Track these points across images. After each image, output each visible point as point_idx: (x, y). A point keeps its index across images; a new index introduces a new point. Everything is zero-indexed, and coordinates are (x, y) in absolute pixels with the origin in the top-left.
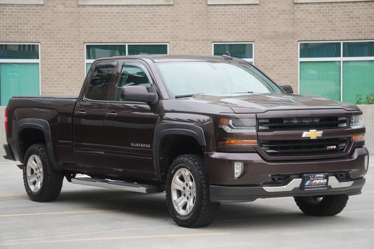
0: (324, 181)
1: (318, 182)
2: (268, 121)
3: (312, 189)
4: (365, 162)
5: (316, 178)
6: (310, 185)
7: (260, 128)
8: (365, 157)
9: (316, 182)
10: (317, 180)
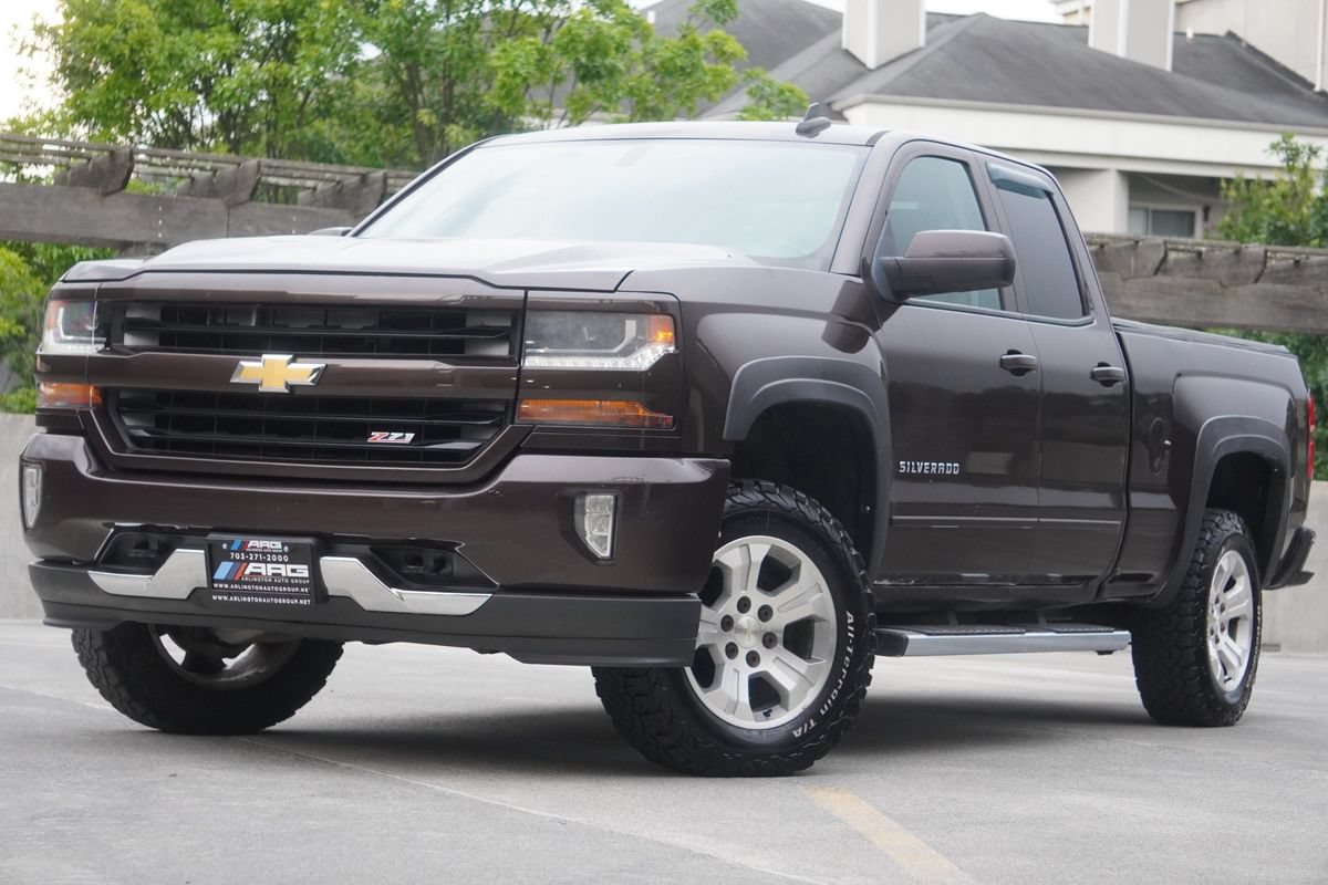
0: (294, 571)
1: (267, 570)
2: (155, 316)
3: (244, 599)
4: (577, 517)
5: (254, 553)
6: (234, 582)
7: (129, 340)
8: (590, 499)
9: (258, 570)
10: (263, 565)
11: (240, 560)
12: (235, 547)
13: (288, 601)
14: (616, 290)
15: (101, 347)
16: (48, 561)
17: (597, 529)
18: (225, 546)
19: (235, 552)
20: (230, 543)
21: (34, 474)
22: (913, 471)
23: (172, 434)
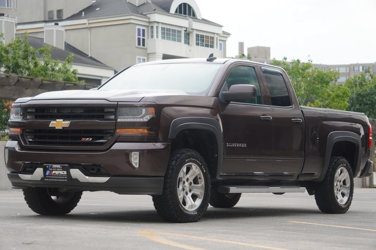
0: (63, 173)
1: (57, 172)
2: (34, 110)
3: (52, 180)
4: (130, 158)
5: (54, 168)
6: (50, 176)
7: (28, 117)
8: (133, 153)
9: (55, 173)
10: (56, 171)
11: (51, 170)
12: (50, 167)
13: (62, 180)
14: (140, 101)
15: (22, 119)
16: (12, 172)
17: (135, 160)
18: (47, 167)
19: (50, 168)
20: (49, 166)
21: (7, 150)
22: (231, 146)
23: (37, 140)
